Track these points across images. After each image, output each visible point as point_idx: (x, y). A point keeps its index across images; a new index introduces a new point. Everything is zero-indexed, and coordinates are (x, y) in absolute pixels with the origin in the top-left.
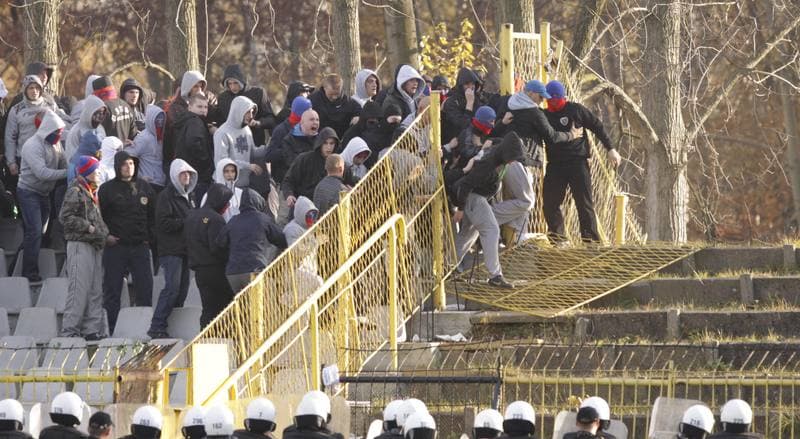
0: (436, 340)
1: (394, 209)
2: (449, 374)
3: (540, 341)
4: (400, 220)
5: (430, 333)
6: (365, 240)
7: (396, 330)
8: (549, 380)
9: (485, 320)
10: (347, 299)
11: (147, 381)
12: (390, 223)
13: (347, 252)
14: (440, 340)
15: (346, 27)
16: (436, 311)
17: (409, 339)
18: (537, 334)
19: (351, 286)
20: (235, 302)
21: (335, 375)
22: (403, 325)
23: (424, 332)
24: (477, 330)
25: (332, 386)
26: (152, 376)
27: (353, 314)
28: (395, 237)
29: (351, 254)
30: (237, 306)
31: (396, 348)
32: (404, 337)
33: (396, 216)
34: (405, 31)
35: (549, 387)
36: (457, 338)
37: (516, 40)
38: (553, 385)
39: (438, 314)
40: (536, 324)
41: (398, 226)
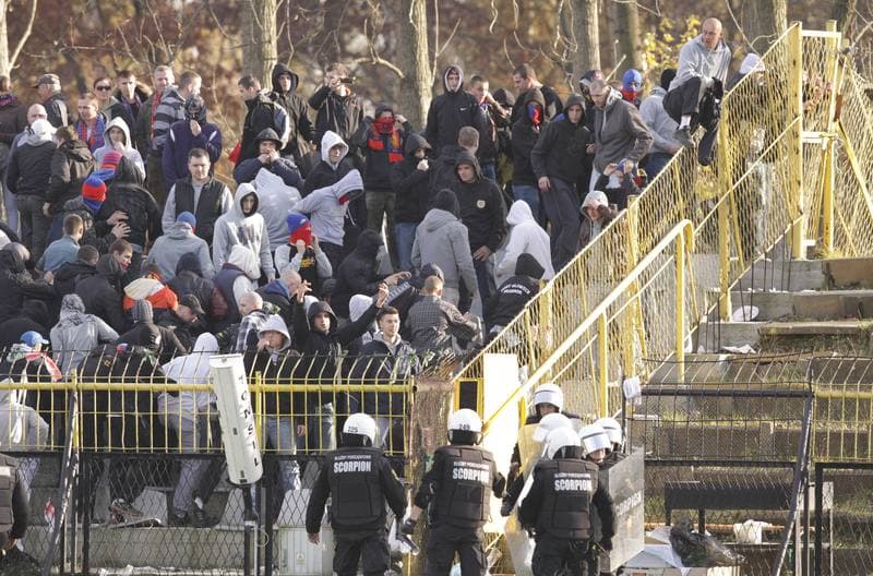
0: (722, 352)
1: (683, 216)
2: (743, 388)
3: (835, 354)
4: (688, 225)
5: (717, 345)
6: (653, 248)
7: (684, 340)
8: (849, 394)
9: (773, 332)
10: (635, 307)
11: (441, 392)
12: (679, 229)
13: (636, 260)
14: (728, 352)
15: (584, 23)
16: (722, 322)
17: (695, 350)
18: (829, 346)
19: (639, 294)
20: (526, 311)
21: (636, 388)
22: (689, 337)
23: (710, 344)
24: (765, 341)
25: (633, 398)
26: (445, 387)
27: (640, 324)
28: (683, 243)
29: (639, 261)
30: (528, 314)
31: (683, 359)
32: (690, 349)
33: (685, 222)
34: (627, 27)
35: (850, 402)
36: (745, 349)
37: (804, 38)
38: (854, 400)
39: (724, 325)
40: (828, 336)
41: (686, 231)
